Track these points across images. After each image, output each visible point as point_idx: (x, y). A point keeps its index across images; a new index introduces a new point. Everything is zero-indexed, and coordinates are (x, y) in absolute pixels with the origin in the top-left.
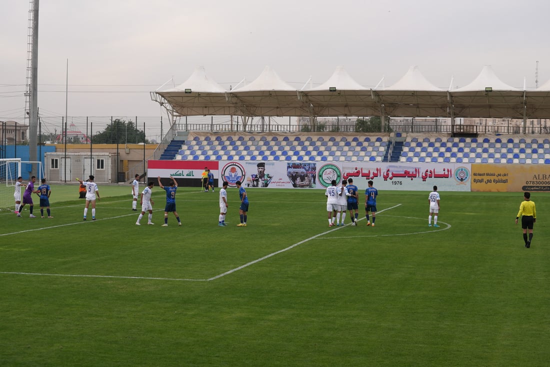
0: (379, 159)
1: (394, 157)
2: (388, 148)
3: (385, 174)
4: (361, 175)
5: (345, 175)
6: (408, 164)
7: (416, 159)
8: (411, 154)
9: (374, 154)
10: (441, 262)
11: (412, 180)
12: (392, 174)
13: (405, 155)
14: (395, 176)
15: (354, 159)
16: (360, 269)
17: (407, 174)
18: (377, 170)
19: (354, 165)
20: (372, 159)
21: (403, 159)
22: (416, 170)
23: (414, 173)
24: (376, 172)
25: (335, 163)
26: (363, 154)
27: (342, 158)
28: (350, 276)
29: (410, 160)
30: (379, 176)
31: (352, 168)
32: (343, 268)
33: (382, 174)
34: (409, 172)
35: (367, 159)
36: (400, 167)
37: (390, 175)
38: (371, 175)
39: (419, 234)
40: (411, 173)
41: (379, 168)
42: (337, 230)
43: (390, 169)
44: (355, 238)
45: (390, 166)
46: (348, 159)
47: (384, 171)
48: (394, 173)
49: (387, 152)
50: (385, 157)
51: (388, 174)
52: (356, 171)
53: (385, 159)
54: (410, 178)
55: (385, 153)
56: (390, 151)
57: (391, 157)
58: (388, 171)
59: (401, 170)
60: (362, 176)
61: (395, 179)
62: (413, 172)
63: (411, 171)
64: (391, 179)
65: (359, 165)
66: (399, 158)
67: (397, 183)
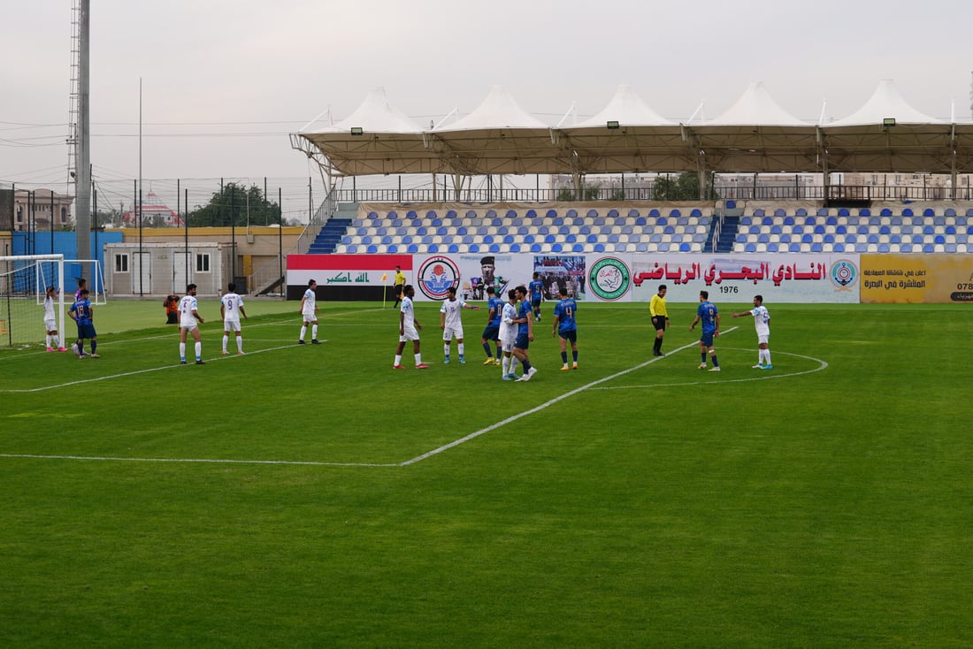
0: (697, 247)
1: (723, 244)
2: (713, 227)
3: (708, 274)
4: (664, 276)
5: (637, 277)
6: (749, 256)
7: (762, 247)
8: (753, 239)
9: (688, 239)
10: (812, 428)
11: (755, 283)
12: (721, 273)
13: (743, 240)
14: (725, 276)
15: (653, 247)
16: (671, 442)
17: (746, 274)
18: (694, 266)
19: (653, 259)
20: (685, 248)
21: (739, 247)
22: (762, 267)
23: (760, 272)
24: (691, 271)
25: (618, 255)
26: (667, 238)
27: (632, 247)
28: (652, 454)
29: (751, 248)
30: (697, 278)
31: (650, 265)
32: (641, 441)
33: (702, 274)
34: (749, 271)
35: (676, 247)
36: (734, 261)
37: (717, 276)
38: (684, 277)
39: (771, 379)
40: (753, 272)
41: (696, 264)
42: (627, 374)
43: (717, 265)
44: (659, 388)
45: (716, 260)
46: (642, 249)
47: (705, 269)
48: (724, 272)
49: (711, 236)
50: (706, 244)
51: (712, 275)
52: (656, 269)
53: (708, 248)
54: (752, 281)
55: (707, 236)
56: (716, 234)
57: (718, 244)
58: (713, 268)
59: (736, 265)
60: (667, 278)
61: (725, 283)
62: (757, 271)
63: (754, 268)
64: (718, 282)
65: (662, 259)
66: (732, 245)
67: (729, 289)
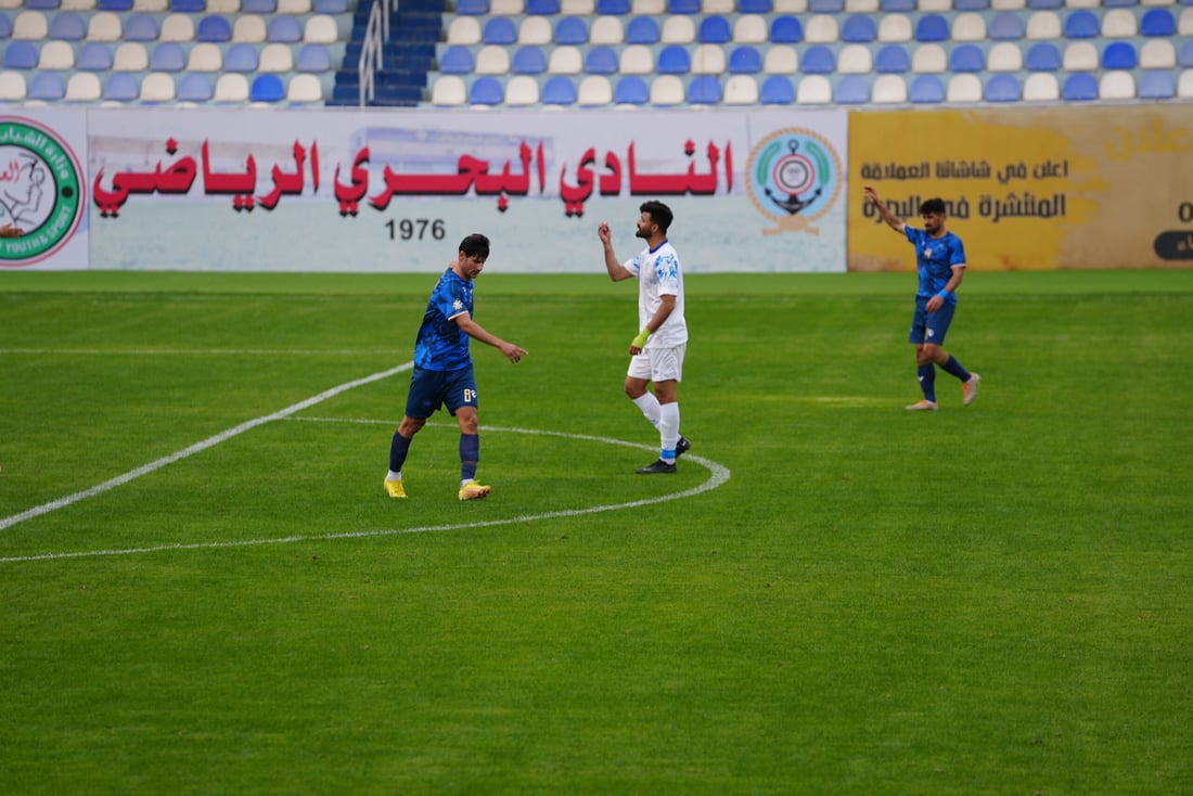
0: (308, 88)
1: (394, 78)
2: (361, 21)
3: (346, 180)
4: (199, 183)
5: (107, 185)
6: (482, 118)
7: (523, 90)
8: (493, 60)
9: (277, 59)
10: (670, 684)
11: (503, 208)
12: (389, 176)
13: (462, 63)
14: (401, 186)
15: (160, 86)
16: (198, 736)
17: (471, 177)
18: (298, 153)
19: (161, 126)
20: (267, 89)
21: (447, 89)
22: (525, 154)
23: (517, 170)
24: (289, 166)
25: (37, 111)
26: (207, 57)
27: (86, 86)
28: (135, 779)
29: (487, 92)
30: (308, 189)
31: (149, 146)
32: (97, 736)
33: (327, 177)
34: (482, 168)
35: (235, 87)
36: (433, 135)
37: (377, 186)
38: (264, 187)
39: (543, 522)
40: (495, 170)
41: (306, 145)
42: (63, 511)
43: (376, 149)
44: (167, 558)
45: (374, 133)
46: (118, 86)
47: (336, 163)
48: (399, 170)
49: (354, 51)
50: (340, 78)
51: (360, 180)
52: (169, 162)
53: (344, 91)
54: (491, 203)
55: (339, 52)
56: (372, 44)
57: (380, 77)
58: (363, 157)
59: (438, 150)
60: (209, 191)
61: (401, 207)
62: (507, 167)
63: (499, 158)
64: (380, 205)
65: (191, 127)
66: (423, 81)
67: (417, 228)
